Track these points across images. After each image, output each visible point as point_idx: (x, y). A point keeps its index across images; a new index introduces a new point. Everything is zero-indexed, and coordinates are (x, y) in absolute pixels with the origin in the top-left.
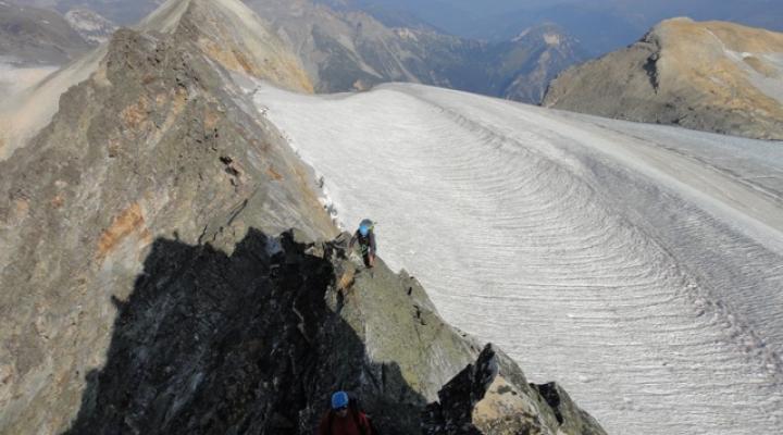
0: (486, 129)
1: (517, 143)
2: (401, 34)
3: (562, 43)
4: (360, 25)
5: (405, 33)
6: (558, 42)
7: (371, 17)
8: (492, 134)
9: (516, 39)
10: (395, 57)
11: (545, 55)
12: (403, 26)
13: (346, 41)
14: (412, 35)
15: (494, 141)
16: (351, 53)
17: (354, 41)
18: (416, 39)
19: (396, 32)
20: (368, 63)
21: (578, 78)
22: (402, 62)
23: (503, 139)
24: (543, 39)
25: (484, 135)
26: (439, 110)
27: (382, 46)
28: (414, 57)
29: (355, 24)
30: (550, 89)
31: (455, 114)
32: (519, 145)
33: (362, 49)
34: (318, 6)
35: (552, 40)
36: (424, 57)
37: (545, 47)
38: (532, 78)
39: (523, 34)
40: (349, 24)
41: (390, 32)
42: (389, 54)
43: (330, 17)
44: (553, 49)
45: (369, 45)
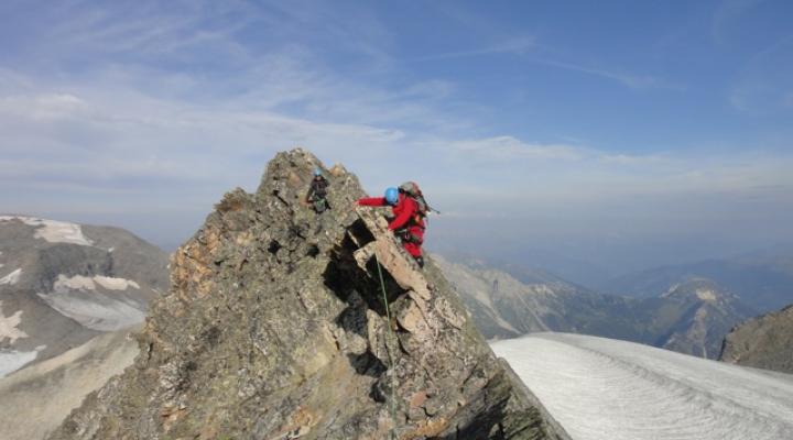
0: (679, 383)
1: (732, 402)
2: (538, 290)
3: (719, 299)
4: (496, 282)
5: (543, 289)
6: (714, 298)
7: (507, 275)
8: (691, 389)
9: (664, 295)
10: (534, 313)
11: (702, 312)
12: (540, 283)
13: (483, 298)
14: (550, 292)
15: (697, 398)
16: (487, 308)
17: (491, 297)
18: (554, 295)
19: (533, 289)
20: (506, 319)
21: (761, 332)
22: (541, 318)
23: (709, 396)
24: (696, 295)
25: (680, 391)
26: (609, 360)
27: (519, 302)
28: (555, 313)
29: (492, 280)
30: (727, 344)
31: (629, 364)
32: (737, 405)
33: (498, 304)
34: (455, 265)
35: (706, 295)
36: (564, 312)
37: (700, 304)
38: (690, 336)
39: (672, 290)
40: (486, 281)
41: (528, 290)
42: (526, 309)
43: (467, 275)
44: (710, 305)
45: (506, 302)
